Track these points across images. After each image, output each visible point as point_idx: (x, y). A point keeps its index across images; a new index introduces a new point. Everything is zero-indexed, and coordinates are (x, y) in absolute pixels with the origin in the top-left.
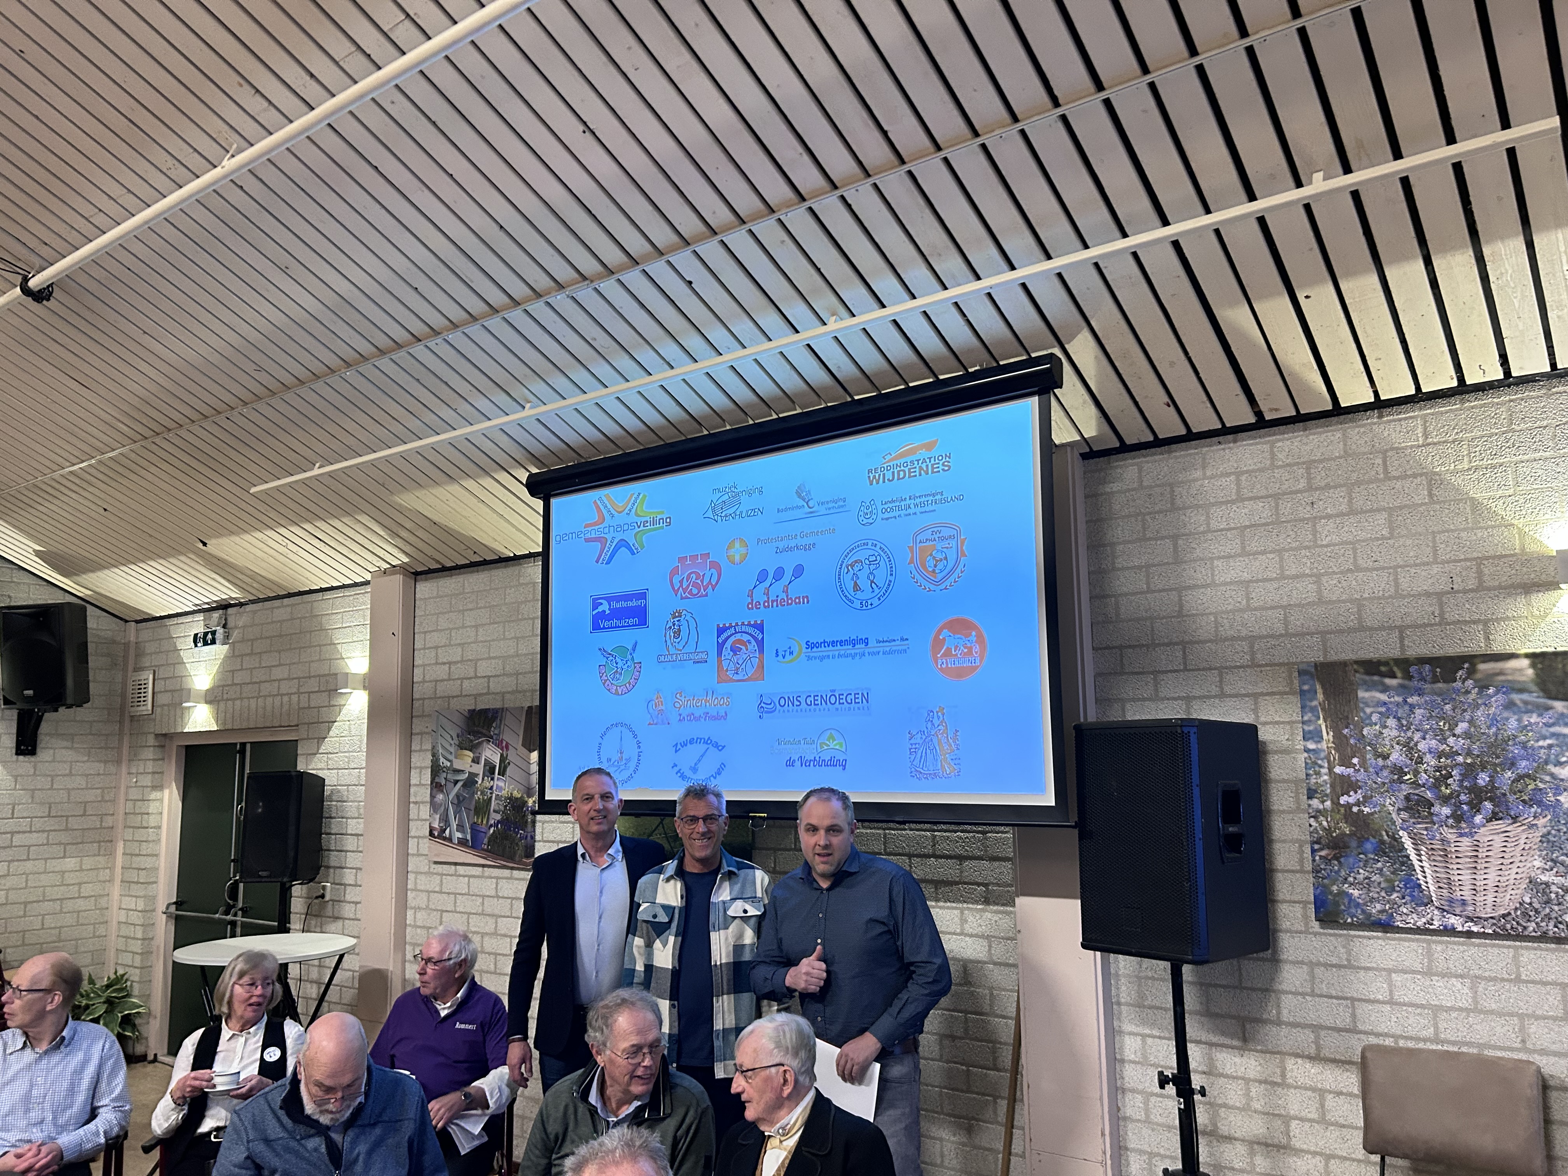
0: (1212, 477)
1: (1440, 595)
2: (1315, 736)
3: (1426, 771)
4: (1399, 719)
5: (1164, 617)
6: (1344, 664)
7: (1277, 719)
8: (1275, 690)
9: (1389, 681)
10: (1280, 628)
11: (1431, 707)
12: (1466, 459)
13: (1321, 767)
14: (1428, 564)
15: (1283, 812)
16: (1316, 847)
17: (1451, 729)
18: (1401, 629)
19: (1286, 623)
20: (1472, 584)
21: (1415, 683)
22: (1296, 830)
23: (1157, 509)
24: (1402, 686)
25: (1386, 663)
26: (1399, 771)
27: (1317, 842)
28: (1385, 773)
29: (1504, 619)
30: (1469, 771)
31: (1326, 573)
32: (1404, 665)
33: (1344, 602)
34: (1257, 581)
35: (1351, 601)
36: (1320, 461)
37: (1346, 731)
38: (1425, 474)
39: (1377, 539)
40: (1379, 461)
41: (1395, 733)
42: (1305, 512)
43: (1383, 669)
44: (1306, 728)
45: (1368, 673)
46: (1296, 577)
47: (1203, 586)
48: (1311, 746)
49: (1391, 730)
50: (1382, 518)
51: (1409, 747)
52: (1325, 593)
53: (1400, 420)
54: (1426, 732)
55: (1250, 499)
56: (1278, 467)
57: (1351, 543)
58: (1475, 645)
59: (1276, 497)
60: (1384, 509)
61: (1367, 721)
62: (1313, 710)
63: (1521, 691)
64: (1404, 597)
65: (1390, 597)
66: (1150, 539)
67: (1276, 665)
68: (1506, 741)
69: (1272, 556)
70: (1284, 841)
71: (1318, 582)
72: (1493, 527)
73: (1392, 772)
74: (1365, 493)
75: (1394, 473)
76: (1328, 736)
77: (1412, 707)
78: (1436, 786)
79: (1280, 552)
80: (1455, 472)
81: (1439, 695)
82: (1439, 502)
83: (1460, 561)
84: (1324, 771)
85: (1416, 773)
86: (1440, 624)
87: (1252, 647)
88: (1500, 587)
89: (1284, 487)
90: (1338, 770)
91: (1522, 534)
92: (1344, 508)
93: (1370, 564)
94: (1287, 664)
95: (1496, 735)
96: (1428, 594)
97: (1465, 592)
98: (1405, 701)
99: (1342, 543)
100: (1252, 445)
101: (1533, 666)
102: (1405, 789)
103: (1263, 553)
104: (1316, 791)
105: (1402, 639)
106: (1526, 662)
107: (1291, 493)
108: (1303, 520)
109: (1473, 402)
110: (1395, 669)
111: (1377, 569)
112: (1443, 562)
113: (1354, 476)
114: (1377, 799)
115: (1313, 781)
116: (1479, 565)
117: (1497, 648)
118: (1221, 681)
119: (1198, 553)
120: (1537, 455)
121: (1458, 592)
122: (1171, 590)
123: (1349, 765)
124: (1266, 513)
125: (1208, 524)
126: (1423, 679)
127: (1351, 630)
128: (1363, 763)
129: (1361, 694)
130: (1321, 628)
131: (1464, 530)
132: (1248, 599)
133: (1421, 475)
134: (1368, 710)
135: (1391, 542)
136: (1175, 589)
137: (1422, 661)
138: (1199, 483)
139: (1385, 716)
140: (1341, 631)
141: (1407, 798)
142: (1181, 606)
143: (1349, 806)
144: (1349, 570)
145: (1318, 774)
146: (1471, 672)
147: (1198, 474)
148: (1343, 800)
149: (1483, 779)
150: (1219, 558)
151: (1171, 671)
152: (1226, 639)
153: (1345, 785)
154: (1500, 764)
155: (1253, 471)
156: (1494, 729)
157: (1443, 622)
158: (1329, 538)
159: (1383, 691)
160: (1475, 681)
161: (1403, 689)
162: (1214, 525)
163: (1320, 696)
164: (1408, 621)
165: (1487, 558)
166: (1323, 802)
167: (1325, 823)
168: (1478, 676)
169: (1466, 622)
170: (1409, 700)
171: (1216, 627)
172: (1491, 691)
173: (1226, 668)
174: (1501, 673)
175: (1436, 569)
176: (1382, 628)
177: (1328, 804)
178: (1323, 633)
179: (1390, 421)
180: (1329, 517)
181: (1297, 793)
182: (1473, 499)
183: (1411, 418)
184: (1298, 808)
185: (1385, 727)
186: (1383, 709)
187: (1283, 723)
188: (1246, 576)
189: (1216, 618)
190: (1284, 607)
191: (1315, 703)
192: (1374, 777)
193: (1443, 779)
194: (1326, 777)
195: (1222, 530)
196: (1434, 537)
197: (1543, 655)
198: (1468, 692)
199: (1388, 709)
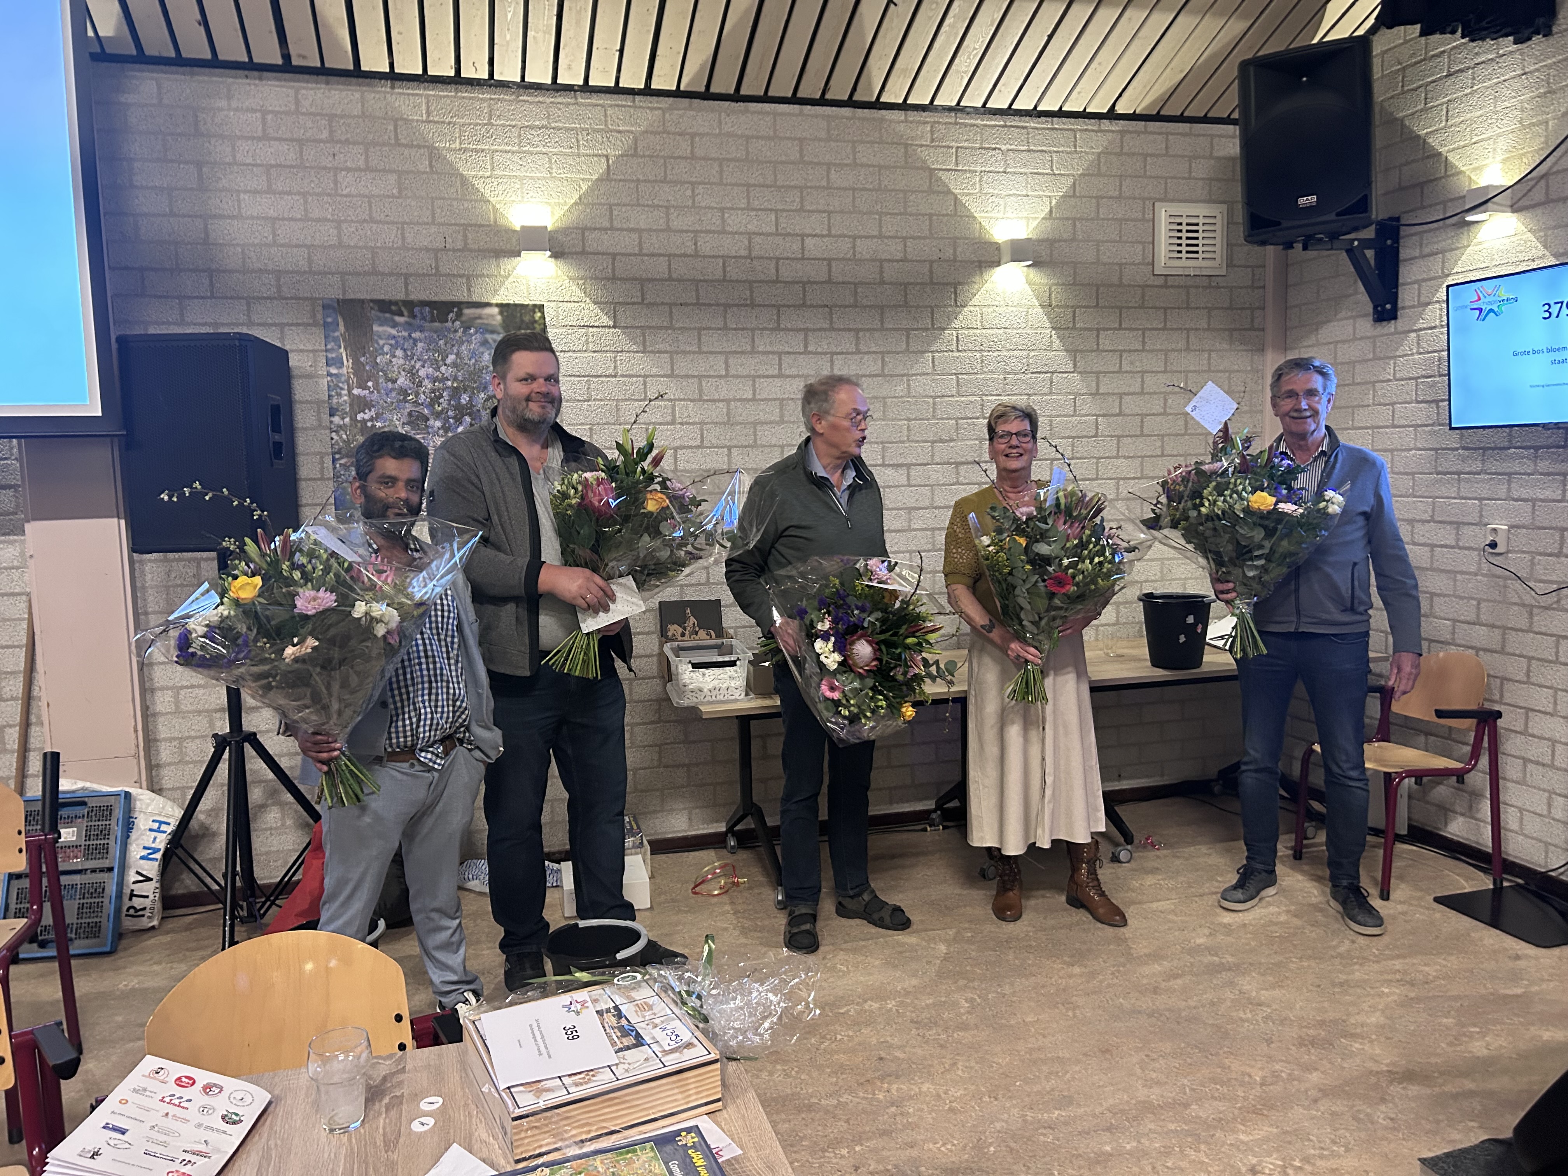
0: (237, 110)
1: (436, 251)
2: (339, 363)
3: (424, 393)
4: (405, 350)
5: (189, 243)
6: (362, 301)
7: (302, 347)
8: (300, 321)
9: (398, 319)
10: (303, 265)
11: (429, 341)
12: (458, 141)
13: (342, 389)
14: (428, 224)
15: (306, 429)
16: (337, 456)
17: (443, 360)
18: (407, 276)
19: (310, 261)
20: (459, 245)
21: (418, 322)
22: (318, 444)
23: (179, 131)
24: (406, 323)
25: (396, 303)
26: (404, 392)
27: (339, 452)
28: (394, 394)
29: (483, 276)
30: (456, 393)
31: (345, 221)
32: (410, 305)
33: (360, 248)
34: (283, 219)
35: (366, 247)
36: (342, 117)
37: (362, 359)
38: (428, 147)
39: (388, 197)
40: (391, 127)
41: (401, 361)
42: (327, 162)
43: (393, 308)
44: (330, 355)
45: (382, 311)
46: (318, 220)
47: (229, 217)
48: (334, 371)
49: (399, 361)
50: (392, 178)
51: (412, 373)
52: (345, 239)
53: (409, 94)
54: (425, 362)
55: (276, 139)
56: (303, 114)
57: (366, 196)
58: (461, 296)
59: (301, 142)
60: (395, 171)
61: (380, 351)
62: (336, 340)
63: (492, 332)
64: (408, 249)
65: (398, 248)
66: (172, 161)
67: (300, 298)
68: (481, 371)
69: (297, 197)
70: (307, 454)
71: (338, 228)
72: (476, 201)
73: (399, 394)
74: (379, 153)
75: (403, 141)
76: (348, 363)
77: (415, 341)
78: (431, 405)
79: (304, 195)
80: (450, 150)
81: (435, 332)
82: (437, 173)
83: (452, 225)
84: (345, 392)
85: (417, 395)
86: (435, 275)
87: (278, 280)
88: (479, 250)
89: (308, 135)
90: (356, 391)
91: (496, 210)
92: (361, 164)
93: (382, 217)
94: (311, 299)
95: (474, 365)
96: (427, 250)
97: (454, 250)
98: (410, 336)
99: (360, 195)
100: (277, 86)
101: (501, 313)
102: (409, 407)
103: (289, 193)
104: (337, 410)
105: (406, 285)
106: (496, 310)
107: (315, 141)
108: (325, 168)
109: (465, 93)
110: (403, 309)
111: (388, 223)
112: (439, 224)
113: (371, 137)
114: (387, 415)
115: (335, 400)
116: (465, 230)
117: (476, 298)
118: (249, 310)
119: (224, 182)
120: (508, 148)
121: (449, 250)
122: (196, 216)
123: (365, 388)
124: (292, 156)
125: (234, 157)
126: (424, 319)
127: (366, 273)
128: (376, 386)
129: (376, 328)
130: (340, 270)
131: (455, 199)
132: (275, 235)
133: (424, 147)
134: (381, 342)
135: (400, 201)
136: (200, 216)
137: (424, 303)
138: (225, 113)
139: (394, 347)
140: (358, 274)
141: (410, 414)
142: (207, 235)
143: (364, 421)
144: (365, 221)
145: (339, 395)
146: (459, 315)
147: (223, 103)
148: (360, 417)
149: (465, 399)
150: (245, 192)
151: (197, 297)
152: (253, 271)
153: (362, 404)
154: (477, 388)
155: (278, 112)
156: (473, 361)
157: (438, 274)
158: (348, 190)
159: (393, 327)
160: (462, 322)
161: (409, 326)
162: (239, 157)
163: (342, 328)
164: (412, 270)
165: (471, 225)
166: (343, 419)
167: (344, 436)
168: (464, 318)
169: (454, 275)
170: (413, 335)
171: (244, 259)
172: (472, 331)
173: (253, 298)
174: (480, 318)
175: (434, 229)
176: (391, 274)
177: (347, 420)
178: (343, 274)
179: (400, 94)
180: (348, 170)
181: (319, 413)
182: (462, 175)
183: (417, 95)
184: (320, 425)
185: (394, 356)
186: (393, 342)
187: (308, 351)
188: (271, 213)
189: (243, 250)
190: (308, 247)
191: (337, 334)
192: (385, 397)
193: (435, 400)
194: (346, 398)
195: (248, 165)
196: (433, 203)
197: (508, 305)
198: (456, 331)
199: (397, 342)
